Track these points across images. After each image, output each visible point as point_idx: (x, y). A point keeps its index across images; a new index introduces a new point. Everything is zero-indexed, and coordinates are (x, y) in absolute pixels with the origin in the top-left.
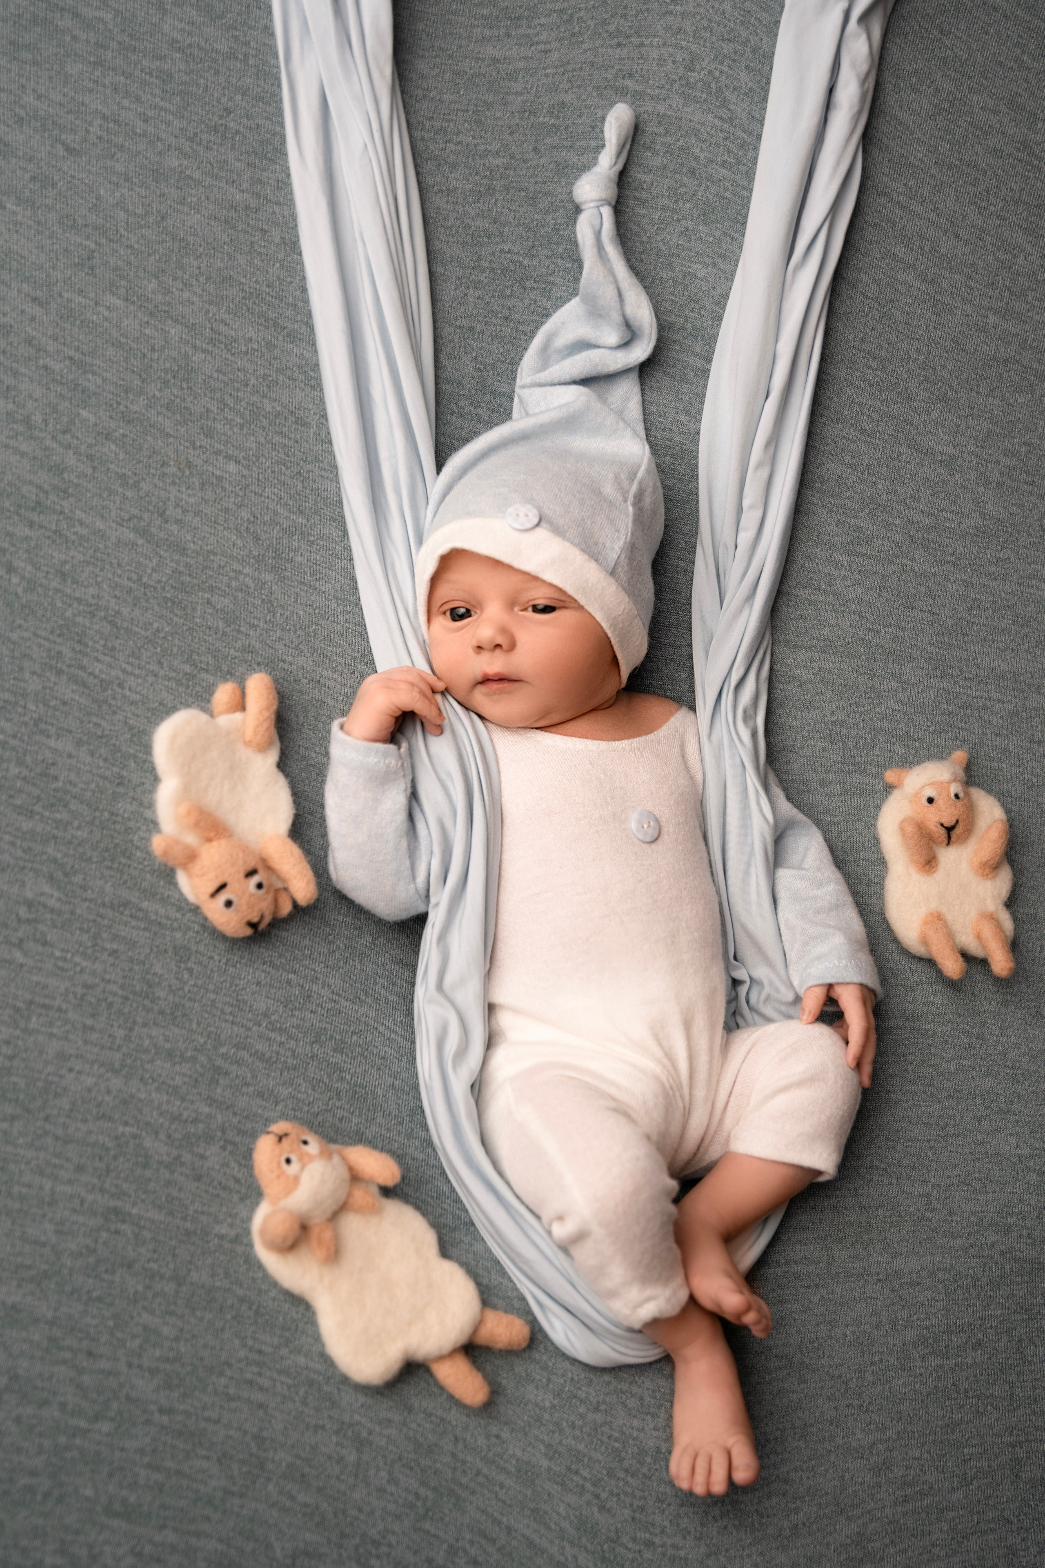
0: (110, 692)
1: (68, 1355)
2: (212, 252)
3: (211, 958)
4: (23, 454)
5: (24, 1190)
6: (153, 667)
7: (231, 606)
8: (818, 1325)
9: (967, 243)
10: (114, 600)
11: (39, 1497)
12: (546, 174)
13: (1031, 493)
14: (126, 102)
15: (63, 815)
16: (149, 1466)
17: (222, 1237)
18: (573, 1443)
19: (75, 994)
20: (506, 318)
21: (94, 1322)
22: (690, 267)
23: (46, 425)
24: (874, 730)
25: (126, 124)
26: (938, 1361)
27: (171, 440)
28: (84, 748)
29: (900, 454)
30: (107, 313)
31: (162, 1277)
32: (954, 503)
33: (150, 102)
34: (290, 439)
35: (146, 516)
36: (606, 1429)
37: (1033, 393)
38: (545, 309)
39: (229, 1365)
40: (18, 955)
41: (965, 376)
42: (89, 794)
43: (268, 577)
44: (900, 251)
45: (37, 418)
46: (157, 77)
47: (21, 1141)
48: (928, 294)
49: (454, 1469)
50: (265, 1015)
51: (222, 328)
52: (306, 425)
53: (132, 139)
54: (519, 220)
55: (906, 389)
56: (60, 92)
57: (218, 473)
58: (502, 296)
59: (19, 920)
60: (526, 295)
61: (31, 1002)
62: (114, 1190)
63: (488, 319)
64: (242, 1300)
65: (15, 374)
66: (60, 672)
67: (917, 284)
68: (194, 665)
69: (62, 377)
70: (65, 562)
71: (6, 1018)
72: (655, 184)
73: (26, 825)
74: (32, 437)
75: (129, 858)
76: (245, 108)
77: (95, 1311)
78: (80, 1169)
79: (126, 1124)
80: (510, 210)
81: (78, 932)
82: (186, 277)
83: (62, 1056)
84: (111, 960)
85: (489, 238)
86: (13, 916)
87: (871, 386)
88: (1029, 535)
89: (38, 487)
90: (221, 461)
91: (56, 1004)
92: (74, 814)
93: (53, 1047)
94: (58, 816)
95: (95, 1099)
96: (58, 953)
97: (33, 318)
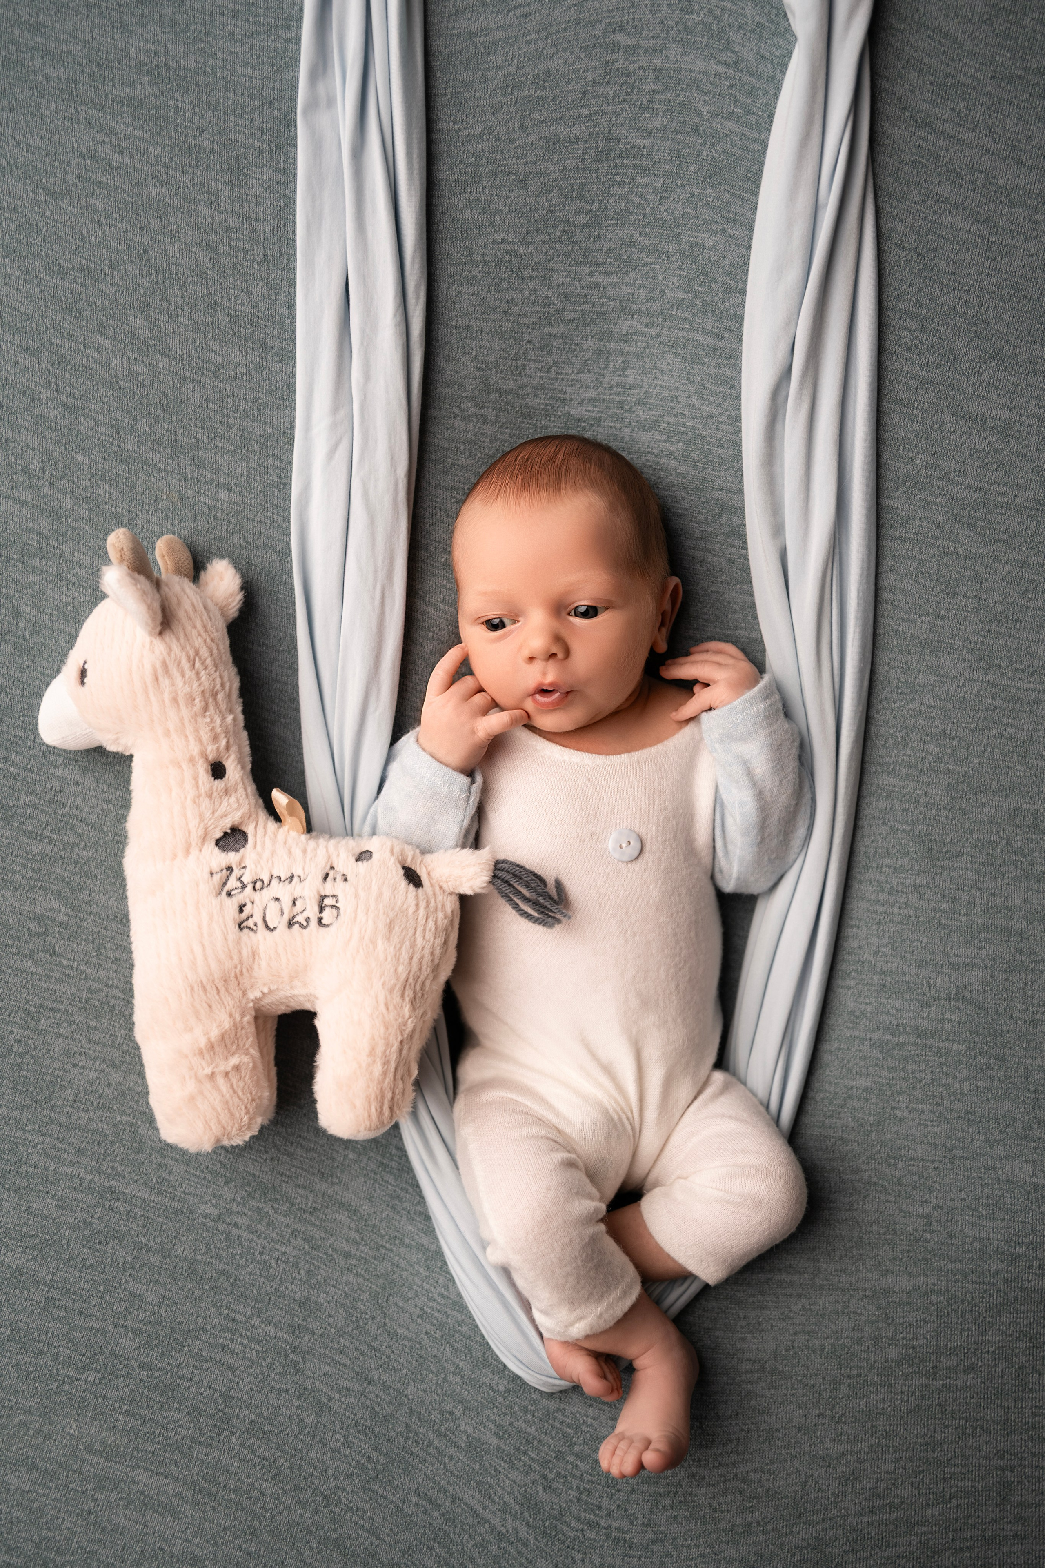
1: (63, 1314)
2: (195, 279)
4: (24, 503)
5: (30, 1170)
8: (795, 1334)
9: (1031, 168)
11: (31, 1433)
12: (536, 152)
14: (100, 137)
15: (69, 837)
16: (127, 1413)
17: (206, 1216)
18: (523, 1426)
19: (80, 998)
21: (87, 1286)
22: (697, 237)
23: (44, 473)
24: (906, 728)
25: (103, 159)
27: (163, 474)
29: (943, 424)
30: (95, 355)
31: (149, 1250)
32: (1008, 474)
33: (124, 132)
34: (282, 461)
36: (559, 1416)
38: (547, 297)
39: (205, 1330)
40: (29, 964)
41: (1026, 327)
42: (94, 818)
44: (945, 190)
45: (35, 466)
46: (128, 106)
47: (28, 1128)
48: (980, 236)
49: (407, 1439)
51: (210, 355)
53: (110, 174)
54: (510, 206)
55: (952, 349)
56: (37, 134)
57: (210, 502)
58: (498, 289)
59: (30, 933)
61: (41, 1006)
62: (109, 1171)
64: (222, 1273)
67: (966, 226)
69: (56, 423)
70: (68, 604)
72: (656, 148)
73: (36, 847)
74: (31, 486)
76: (217, 125)
77: (88, 1277)
78: (80, 1152)
79: (124, 1113)
80: (500, 197)
81: (84, 943)
82: (171, 308)
83: (66, 1053)
84: (114, 967)
85: (479, 229)
86: (25, 930)
87: (908, 349)
89: (39, 534)
90: (213, 490)
91: (63, 1007)
92: (80, 836)
93: (59, 1046)
94: (66, 838)
95: (97, 1091)
96: (65, 962)
97: (26, 369)
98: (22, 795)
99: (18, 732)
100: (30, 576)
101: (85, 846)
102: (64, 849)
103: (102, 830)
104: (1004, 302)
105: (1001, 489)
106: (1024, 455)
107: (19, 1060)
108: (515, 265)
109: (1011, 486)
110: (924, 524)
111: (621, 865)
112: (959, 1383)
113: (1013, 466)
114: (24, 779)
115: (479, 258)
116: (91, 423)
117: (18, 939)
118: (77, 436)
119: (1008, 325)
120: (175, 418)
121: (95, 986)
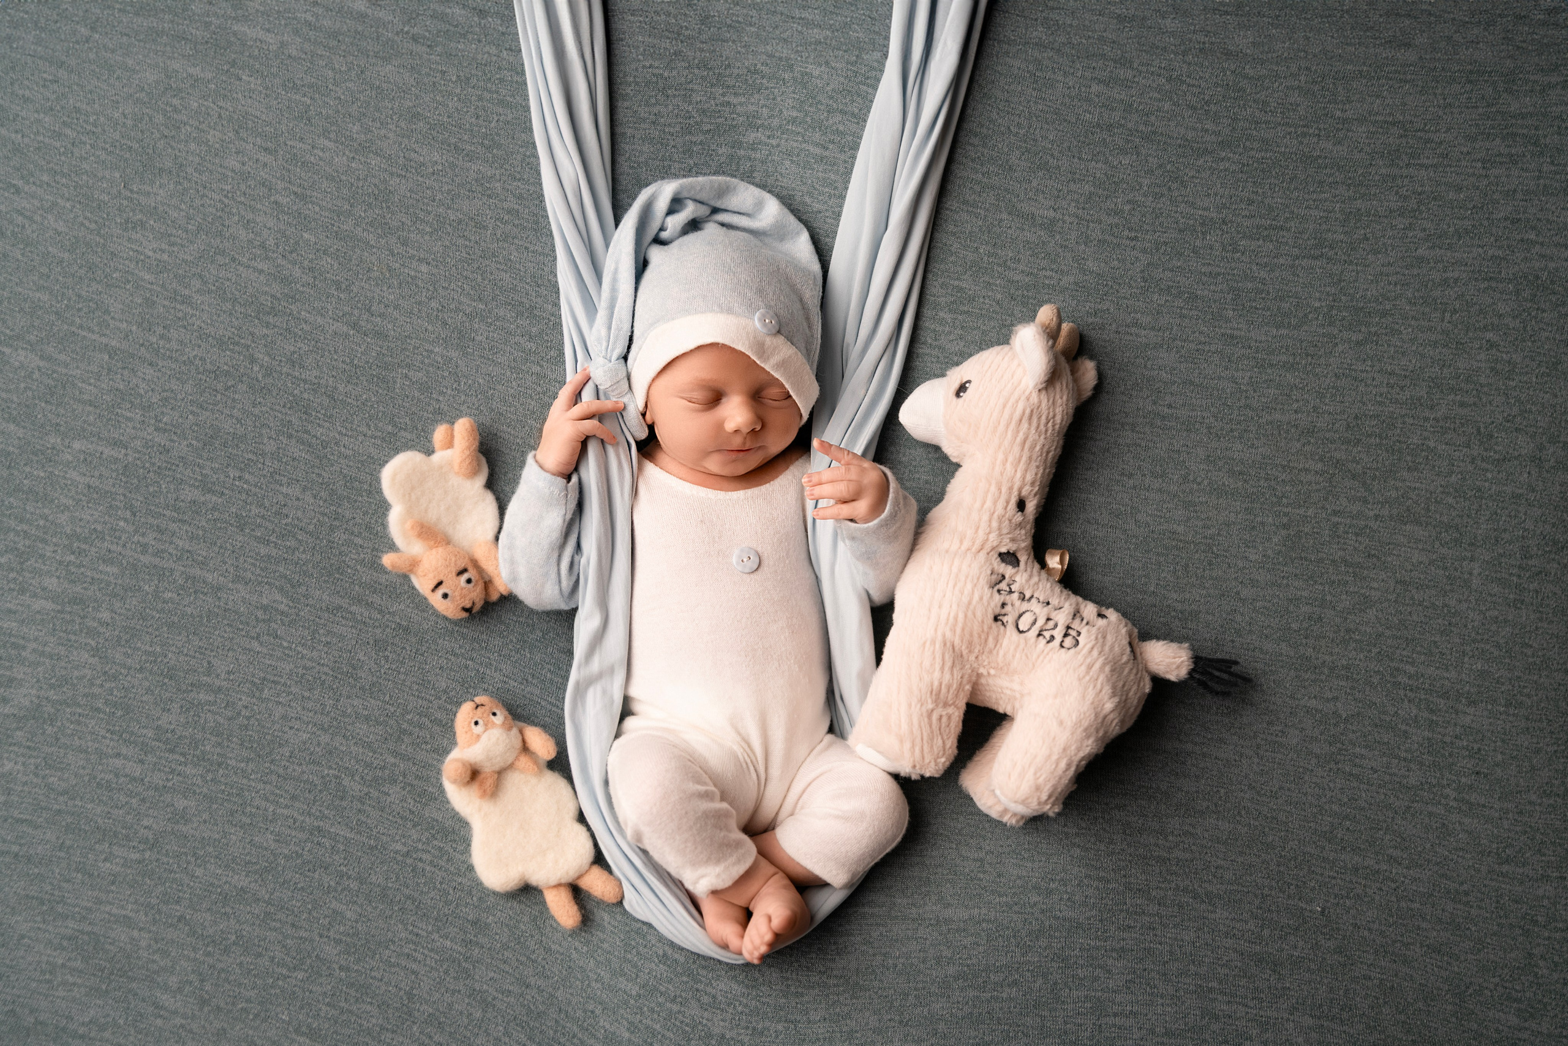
0: (329, 449)
1: (278, 925)
2: (402, 94)
3: (404, 648)
4: (261, 272)
5: (253, 810)
6: (364, 429)
7: (424, 378)
8: (874, 955)
10: (332, 379)
11: (251, 1017)
13: (1134, 248)
15: (292, 543)
16: (328, 1004)
17: (396, 852)
18: (650, 1023)
19: (297, 674)
20: (654, 123)
21: (299, 904)
22: (806, 68)
23: (278, 248)
26: (976, 993)
27: (374, 250)
28: (308, 493)
29: (1001, 220)
30: (321, 154)
31: (349, 878)
32: (1054, 261)
34: (470, 241)
35: (356, 312)
36: (680, 1017)
37: (1138, 154)
38: (688, 112)
39: (394, 942)
40: (255, 645)
42: (312, 527)
43: (454, 354)
45: (271, 242)
47: (252, 777)
48: (1028, 72)
49: (556, 1032)
50: (445, 691)
51: (413, 155)
52: (485, 228)
55: (1007, 161)
57: (413, 273)
59: (257, 619)
60: (669, 102)
61: (264, 679)
62: (318, 813)
63: (637, 125)
64: (408, 897)
65: (253, 209)
66: (290, 436)
68: (395, 426)
69: (289, 208)
70: (295, 352)
71: (246, 690)
73: (263, 551)
74: (267, 258)
75: (342, 574)
77: (299, 897)
78: (294, 798)
79: (330, 768)
81: (301, 629)
82: (383, 117)
83: (284, 717)
84: (326, 649)
86: (253, 617)
88: (1130, 286)
89: (272, 296)
90: (415, 264)
91: (283, 681)
92: (300, 541)
93: (279, 711)
94: (288, 543)
95: (309, 749)
96: (285, 644)
97: (265, 165)
98: (253, 507)
99: (250, 456)
100: (264, 330)
101: (304, 550)
102: (287, 552)
103: (318, 537)
104: (1048, 124)
105: (1048, 273)
106: (1066, 247)
107: (246, 722)
108: (661, 85)
109: (1056, 272)
110: (986, 301)
111: (745, 576)
112: (1005, 995)
113: (1057, 255)
114: (255, 495)
115: (632, 79)
116: (317, 209)
117: (248, 624)
118: (305, 219)
119: (1052, 142)
120: (384, 205)
121: (309, 664)
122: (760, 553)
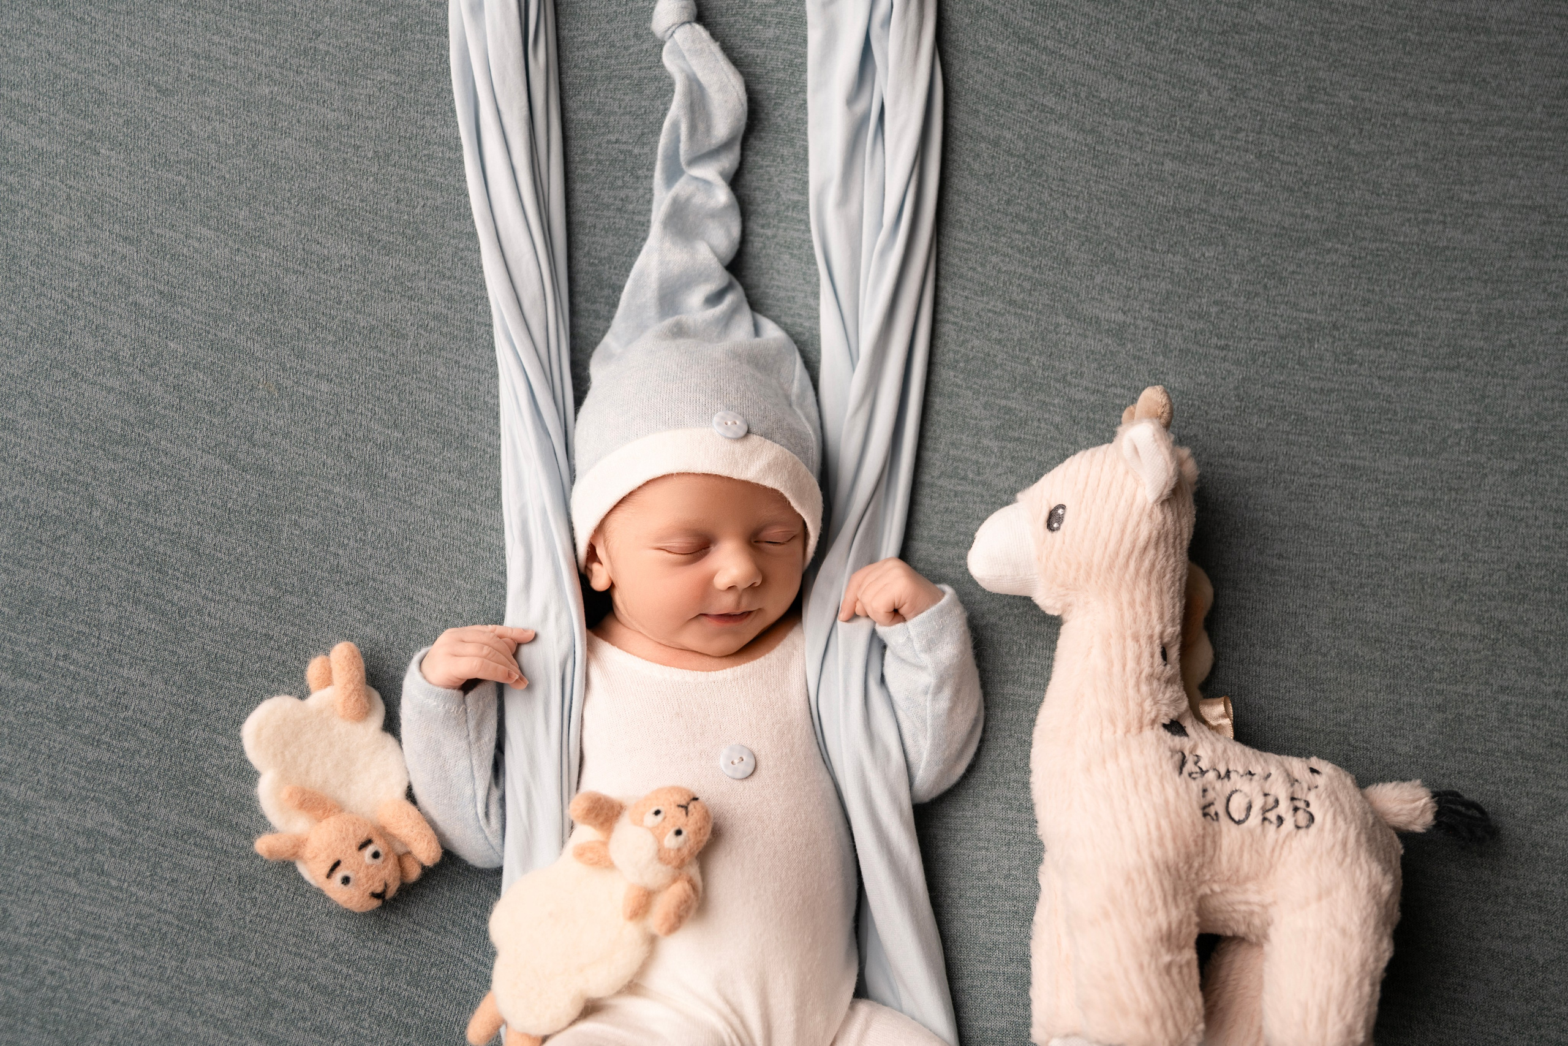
0: (188, 619)
2: (304, 173)
3: (278, 886)
4: (111, 390)
6: (237, 592)
7: (320, 526)
9: (1132, 83)
10: (197, 527)
12: (651, 59)
13: (1224, 359)
14: (216, 39)
15: (131, 744)
19: (128, 924)
20: (619, 210)
23: (134, 360)
24: (1030, 634)
25: (217, 60)
28: (157, 677)
29: (1057, 325)
30: (196, 245)
32: (1125, 376)
33: (240, 35)
34: (385, 353)
35: (233, 441)
37: (1224, 245)
40: (72, 885)
41: (1135, 233)
42: (159, 722)
43: (359, 495)
44: (1050, 101)
45: (126, 353)
46: (246, 11)
48: (1086, 145)
50: (333, 946)
51: (315, 247)
52: (405, 337)
53: (223, 74)
54: (625, 108)
55: (1064, 253)
56: (153, 36)
57: (309, 393)
58: (612, 187)
59: (77, 849)
60: (639, 185)
61: (81, 932)
63: (599, 213)
65: (104, 312)
66: (137, 602)
67: (1072, 135)
68: (278, 587)
69: (151, 311)
71: (54, 949)
72: (769, 57)
73: (91, 754)
74: (119, 373)
75: (198, 785)
76: (334, 29)
80: (614, 99)
81: (137, 861)
82: (278, 200)
83: (106, 987)
84: (170, 889)
85: (594, 129)
86: (71, 846)
87: (1021, 251)
88: (1222, 407)
89: (123, 421)
90: (312, 380)
91: (107, 934)
92: (143, 742)
93: (99, 978)
94: (126, 744)
95: (138, 1032)
96: (114, 883)
97: (124, 257)
98: (81, 696)
99: (82, 628)
100: (111, 464)
101: (148, 754)
102: (123, 756)
103: (168, 736)
104: (1112, 208)
105: (1119, 391)
106: (1139, 358)
107: (51, 995)
108: (629, 165)
109: (1129, 389)
110: (1042, 425)
111: (737, 783)
113: (1129, 368)
114: (85, 679)
115: (593, 157)
116: (188, 312)
117: (63, 856)
118: (172, 324)
119: (1118, 230)
120: (275, 308)
121: (146, 910)
122: (756, 753)
